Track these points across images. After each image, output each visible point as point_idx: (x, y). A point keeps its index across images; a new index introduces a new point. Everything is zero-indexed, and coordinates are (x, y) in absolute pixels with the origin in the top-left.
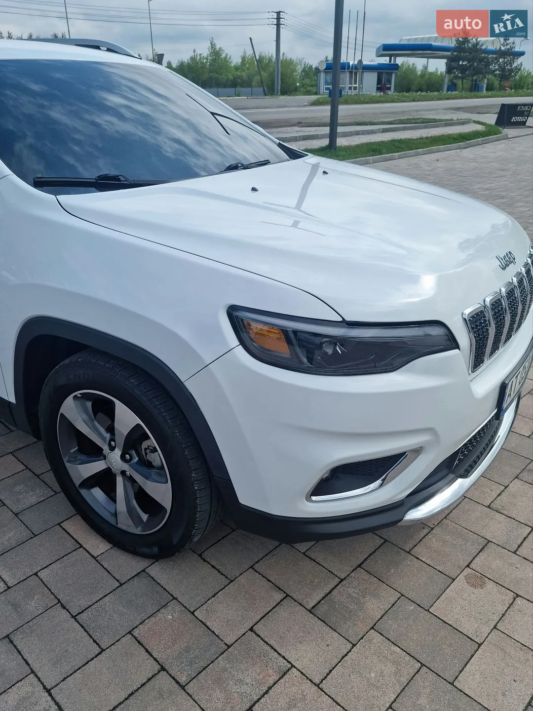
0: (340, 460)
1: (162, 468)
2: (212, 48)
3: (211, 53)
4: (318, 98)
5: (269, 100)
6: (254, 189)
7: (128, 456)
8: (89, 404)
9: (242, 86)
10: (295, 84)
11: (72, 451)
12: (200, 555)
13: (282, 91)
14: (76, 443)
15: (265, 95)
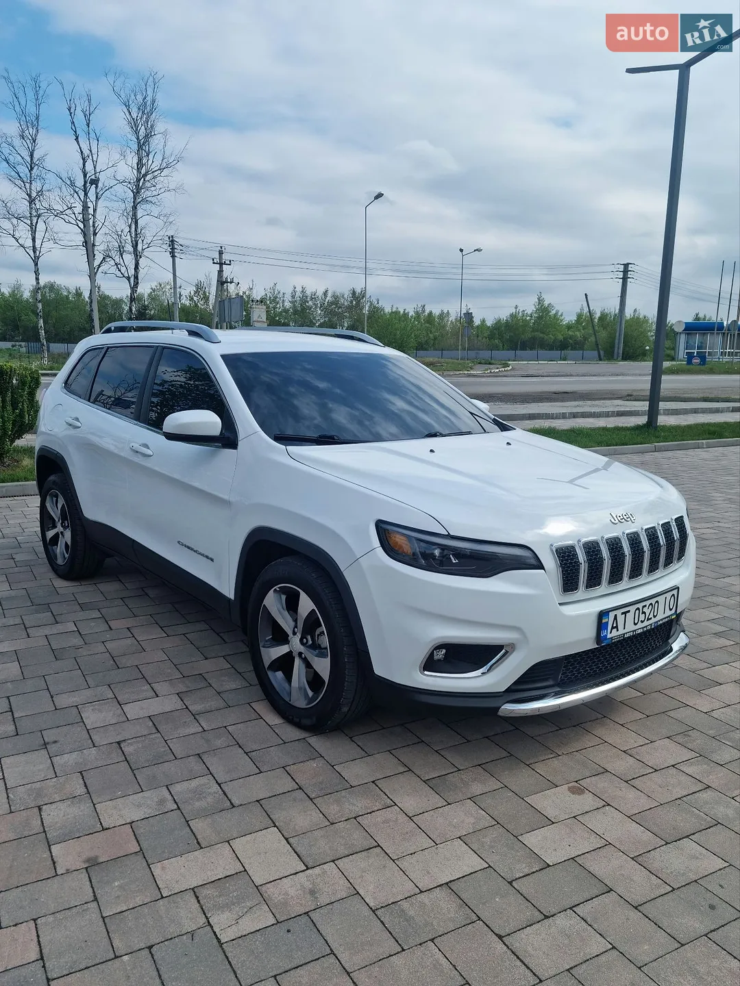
0: (442, 637)
1: (326, 648)
2: (539, 303)
3: (537, 309)
4: (672, 365)
5: (605, 366)
6: (432, 451)
7: (305, 640)
8: (284, 597)
9: (574, 349)
10: (643, 346)
11: (267, 638)
12: (351, 738)
13: (624, 356)
14: (271, 633)
15: (601, 360)
